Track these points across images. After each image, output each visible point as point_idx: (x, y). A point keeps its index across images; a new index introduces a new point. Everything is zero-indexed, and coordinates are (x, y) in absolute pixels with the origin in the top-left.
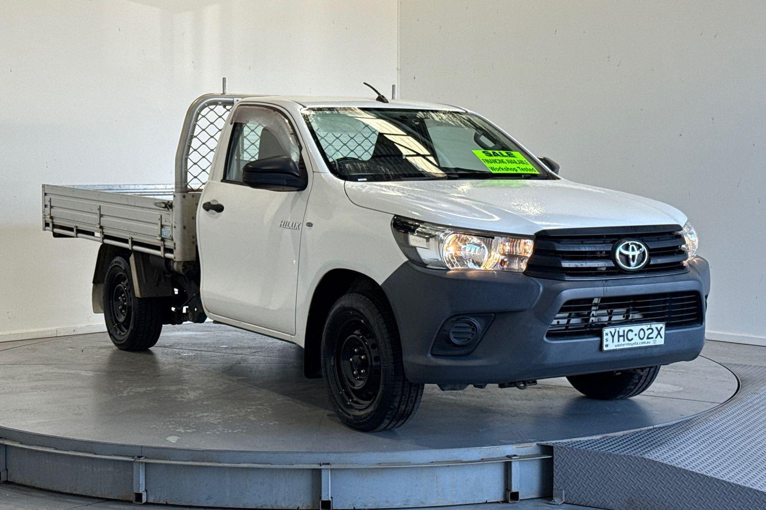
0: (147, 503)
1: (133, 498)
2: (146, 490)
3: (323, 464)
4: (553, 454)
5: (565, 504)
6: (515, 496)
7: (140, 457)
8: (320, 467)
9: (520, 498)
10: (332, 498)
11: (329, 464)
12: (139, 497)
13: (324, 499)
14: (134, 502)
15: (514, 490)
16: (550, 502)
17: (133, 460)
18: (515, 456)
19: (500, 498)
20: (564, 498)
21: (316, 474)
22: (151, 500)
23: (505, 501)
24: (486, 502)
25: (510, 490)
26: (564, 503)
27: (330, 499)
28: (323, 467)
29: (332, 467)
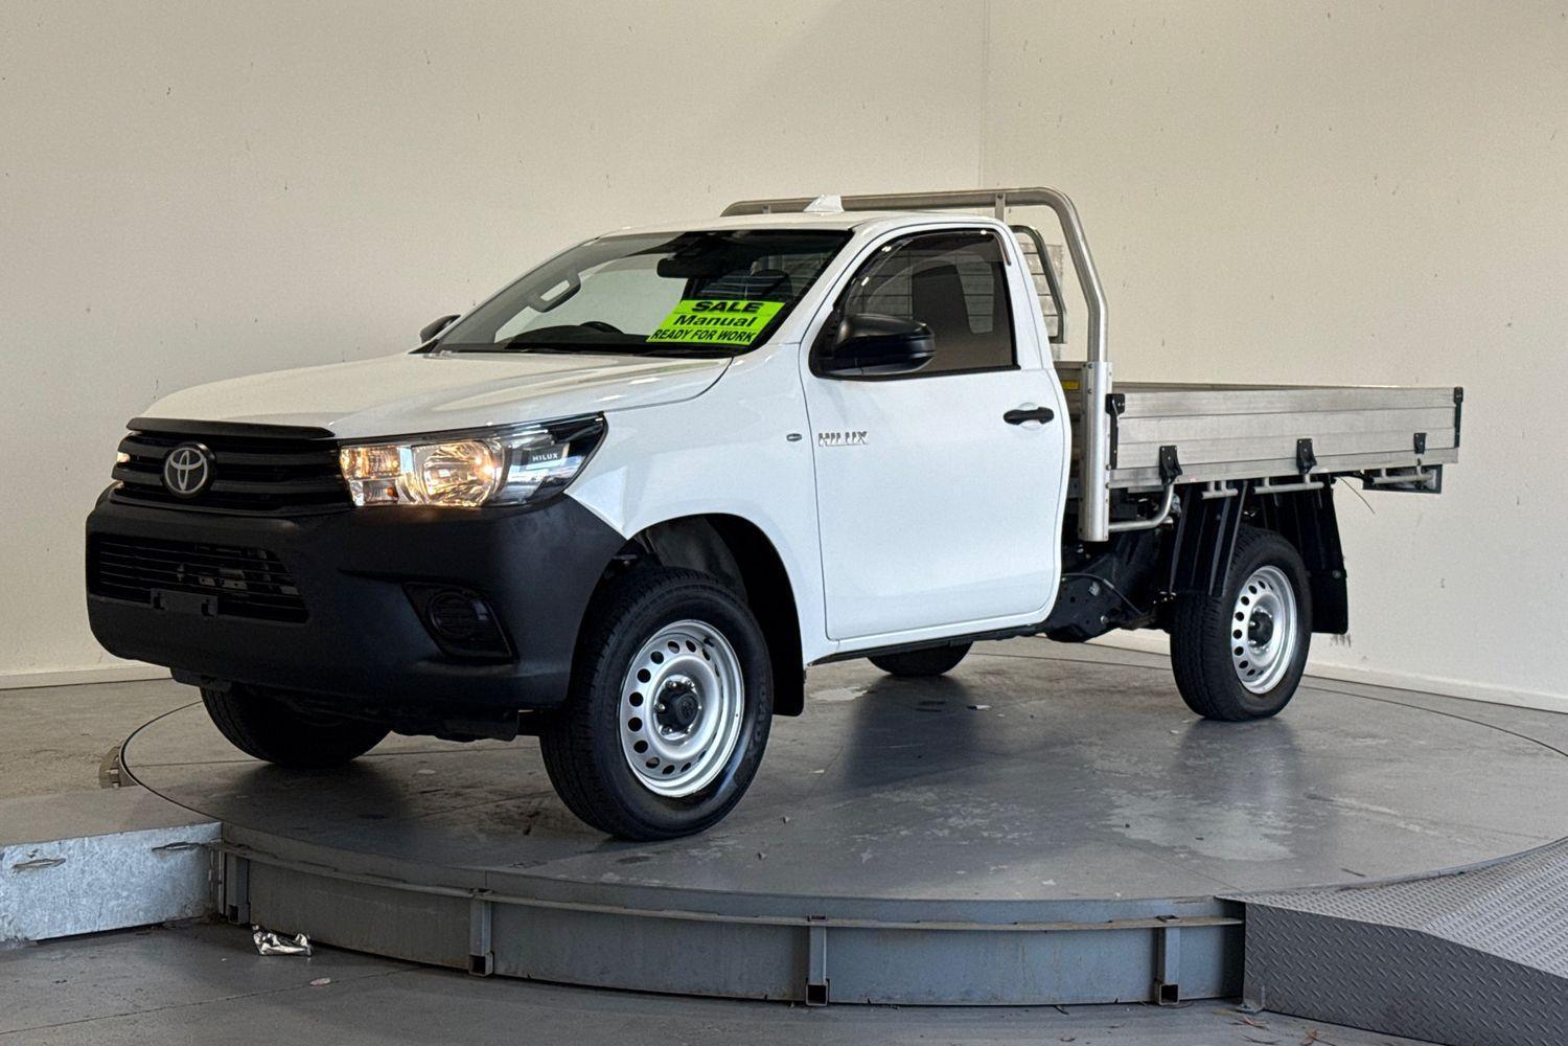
0: (493, 976)
1: (468, 965)
2: (493, 953)
3: (814, 918)
4: (1244, 915)
5: (1265, 1014)
6: (1170, 993)
7: (482, 891)
8: (807, 923)
9: (1179, 998)
10: (828, 980)
11: (823, 918)
12: (479, 963)
13: (812, 982)
14: (471, 973)
15: (1169, 981)
16: (1238, 1008)
17: (471, 895)
18: (1172, 917)
19: (1141, 994)
20: (1263, 1001)
21: (801, 934)
22: (501, 970)
23: (1153, 1002)
24: (1116, 1003)
25: (1162, 982)
26: (1264, 1010)
27: (825, 983)
28: (813, 923)
29: (830, 923)
